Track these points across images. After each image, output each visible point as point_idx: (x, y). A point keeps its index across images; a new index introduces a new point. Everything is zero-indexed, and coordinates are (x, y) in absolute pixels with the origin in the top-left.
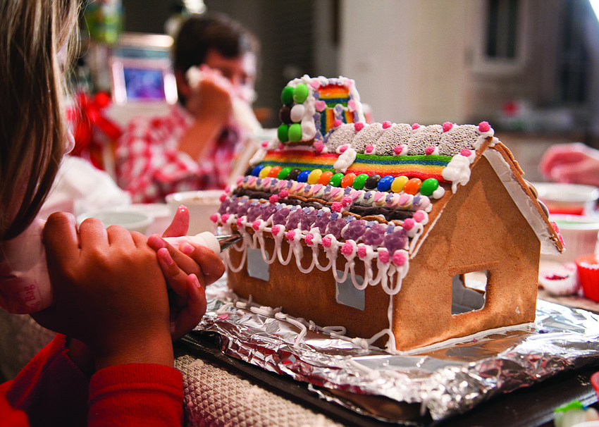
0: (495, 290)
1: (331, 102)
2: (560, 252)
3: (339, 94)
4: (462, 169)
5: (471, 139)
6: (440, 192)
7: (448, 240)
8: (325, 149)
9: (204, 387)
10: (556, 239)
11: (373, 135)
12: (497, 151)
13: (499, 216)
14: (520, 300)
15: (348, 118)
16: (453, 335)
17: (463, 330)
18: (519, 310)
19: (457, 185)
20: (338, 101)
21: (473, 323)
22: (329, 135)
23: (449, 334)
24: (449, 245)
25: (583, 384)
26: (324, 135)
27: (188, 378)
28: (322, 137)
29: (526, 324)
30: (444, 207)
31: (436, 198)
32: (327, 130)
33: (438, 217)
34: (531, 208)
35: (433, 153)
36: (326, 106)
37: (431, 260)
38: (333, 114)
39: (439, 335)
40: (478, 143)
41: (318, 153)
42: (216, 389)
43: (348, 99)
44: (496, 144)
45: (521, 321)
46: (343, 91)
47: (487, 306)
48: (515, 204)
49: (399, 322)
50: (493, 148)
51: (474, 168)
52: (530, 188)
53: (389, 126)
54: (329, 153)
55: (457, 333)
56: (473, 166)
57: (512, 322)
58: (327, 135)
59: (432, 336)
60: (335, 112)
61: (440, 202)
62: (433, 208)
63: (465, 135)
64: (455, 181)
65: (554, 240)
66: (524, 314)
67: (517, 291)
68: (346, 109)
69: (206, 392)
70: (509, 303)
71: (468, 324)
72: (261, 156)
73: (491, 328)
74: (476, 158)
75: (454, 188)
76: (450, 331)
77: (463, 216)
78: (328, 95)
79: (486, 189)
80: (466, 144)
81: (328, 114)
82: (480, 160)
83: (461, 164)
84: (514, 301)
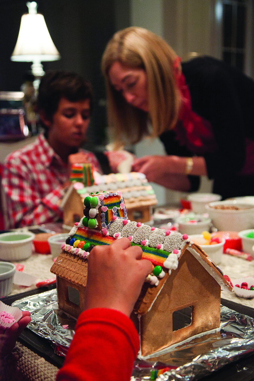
0: (197, 315)
1: (110, 206)
2: (231, 291)
3: (115, 201)
4: (174, 262)
5: (179, 243)
6: (162, 274)
7: (169, 295)
8: (108, 234)
9: (46, 376)
10: (228, 286)
11: (132, 230)
12: (193, 248)
13: (196, 277)
14: (211, 318)
15: (120, 213)
16: (174, 343)
17: (179, 339)
18: (211, 323)
19: (172, 270)
20: (114, 204)
21: (185, 334)
22: (110, 224)
23: (172, 342)
24: (170, 298)
25: (238, 371)
26: (107, 225)
27: (37, 369)
28: (106, 226)
29: (215, 329)
30: (165, 282)
31: (160, 277)
32: (109, 221)
33: (162, 288)
34: (213, 272)
35: (160, 249)
36: (108, 209)
37: (160, 307)
38: (112, 212)
39: (166, 344)
40: (182, 246)
41: (104, 236)
42: (52, 378)
43: (120, 202)
44: (192, 245)
45: (212, 328)
46: (117, 198)
47: (193, 324)
48: (205, 270)
49: (144, 342)
50: (191, 247)
51: (180, 260)
52: (212, 263)
53: (140, 226)
54: (110, 236)
55: (176, 341)
56: (180, 258)
57: (207, 329)
58: (109, 225)
59: (162, 345)
60: (113, 211)
61: (162, 280)
62: (159, 283)
63: (176, 241)
64: (170, 269)
65: (227, 286)
66: (214, 325)
67: (209, 313)
68: (119, 208)
69: (46, 379)
70: (205, 320)
71: (182, 336)
72: (74, 231)
73: (195, 335)
74: (181, 254)
75: (170, 272)
76: (172, 341)
77: (176, 282)
78: (109, 202)
79: (188, 266)
80: (176, 246)
81: (109, 213)
82: (183, 254)
83: (173, 259)
84: (207, 319)
